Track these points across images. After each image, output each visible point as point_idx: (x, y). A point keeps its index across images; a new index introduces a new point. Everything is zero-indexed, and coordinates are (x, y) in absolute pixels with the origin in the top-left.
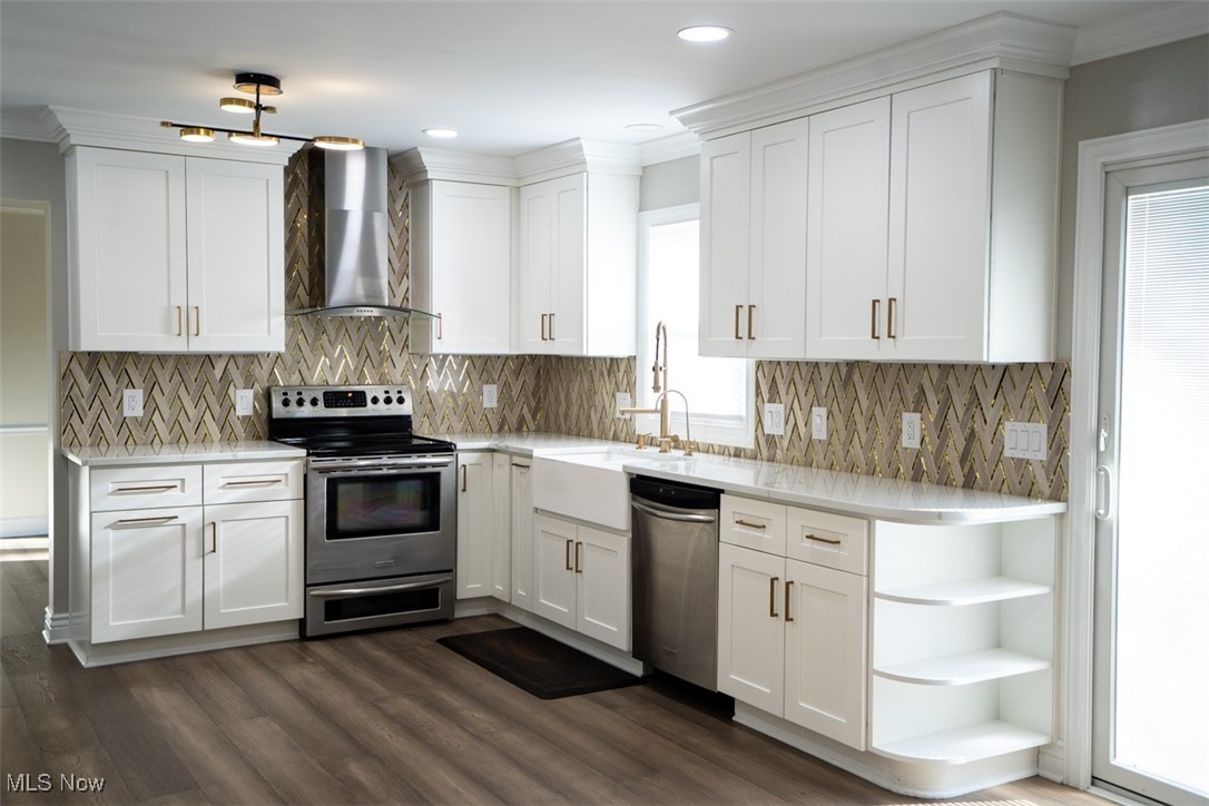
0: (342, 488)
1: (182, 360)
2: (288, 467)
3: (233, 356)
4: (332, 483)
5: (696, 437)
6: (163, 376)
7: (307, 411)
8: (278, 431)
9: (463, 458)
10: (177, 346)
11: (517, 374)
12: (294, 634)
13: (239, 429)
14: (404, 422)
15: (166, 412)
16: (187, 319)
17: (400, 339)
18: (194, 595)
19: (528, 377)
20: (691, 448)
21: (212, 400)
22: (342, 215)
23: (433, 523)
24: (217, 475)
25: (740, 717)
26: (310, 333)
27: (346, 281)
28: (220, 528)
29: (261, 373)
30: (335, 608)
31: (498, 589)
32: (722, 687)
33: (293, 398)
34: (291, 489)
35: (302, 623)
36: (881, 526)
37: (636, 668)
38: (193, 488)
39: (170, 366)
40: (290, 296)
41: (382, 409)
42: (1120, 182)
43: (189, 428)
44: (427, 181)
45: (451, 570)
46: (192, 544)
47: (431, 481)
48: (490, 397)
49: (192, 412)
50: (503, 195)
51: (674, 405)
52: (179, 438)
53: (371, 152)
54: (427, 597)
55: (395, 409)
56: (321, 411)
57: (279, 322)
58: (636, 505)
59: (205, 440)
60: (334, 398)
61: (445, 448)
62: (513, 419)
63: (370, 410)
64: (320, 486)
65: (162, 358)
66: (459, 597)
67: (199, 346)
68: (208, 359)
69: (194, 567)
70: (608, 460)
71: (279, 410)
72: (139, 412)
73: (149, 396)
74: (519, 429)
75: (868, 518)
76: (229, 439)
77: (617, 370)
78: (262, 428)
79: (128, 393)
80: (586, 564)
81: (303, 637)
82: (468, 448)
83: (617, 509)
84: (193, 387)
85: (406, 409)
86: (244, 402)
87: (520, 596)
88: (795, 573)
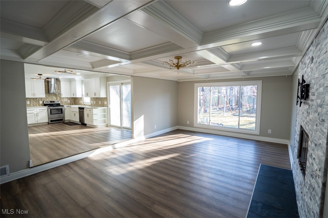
0: (52, 110)
1: (33, 99)
2: (46, 108)
3: (39, 98)
4: (51, 110)
5: (86, 104)
6: (32, 100)
7: (48, 103)
8: (45, 105)
9: (65, 107)
10: (33, 97)
11: (72, 99)
12: (48, 123)
13: (41, 105)
14: (59, 104)
15: (32, 103)
16: (34, 94)
17: (58, 96)
18: (36, 120)
19: (73, 99)
20: (86, 105)
21: (37, 102)
22: (51, 85)
23: (62, 113)
24: (38, 109)
25: (87, 125)
26: (48, 96)
27: (52, 90)
28: (39, 114)
29: (43, 100)
30: (51, 121)
31: (69, 119)
32: (85, 123)
33: (46, 102)
34: (46, 110)
35: (48, 122)
36: (93, 109)
37: (80, 123)
38: (35, 111)
39: (32, 99)
40: (46, 92)
41: (57, 103)
42: (109, 85)
43: (35, 105)
44: (60, 81)
45: (64, 117)
46: (36, 115)
47: (62, 109)
48: (69, 101)
49: (35, 103)
50: (69, 82)
51: (84, 102)
52: (34, 106)
53: (54, 78)
54: (62, 120)
55: (58, 103)
56: (50, 103)
57: (44, 95)
58: (80, 110)
59: (37, 106)
60: (51, 102)
61: (63, 106)
62: (72, 103)
63: (55, 103)
64: (49, 110)
65: (31, 98)
66: (65, 120)
67: (35, 97)
68: (37, 98)
69: (36, 117)
70: (77, 106)
71: (45, 103)
72: (29, 103)
73: (30, 102)
74: (73, 104)
75: (92, 109)
76: (39, 106)
77: (81, 98)
78: (43, 105)
79: (28, 102)
80: (76, 115)
81: (48, 124)
82: (65, 106)
83: (78, 110)
84: (35, 101)
85: (59, 103)
86: (41, 102)
87: (71, 119)
88: (89, 113)
